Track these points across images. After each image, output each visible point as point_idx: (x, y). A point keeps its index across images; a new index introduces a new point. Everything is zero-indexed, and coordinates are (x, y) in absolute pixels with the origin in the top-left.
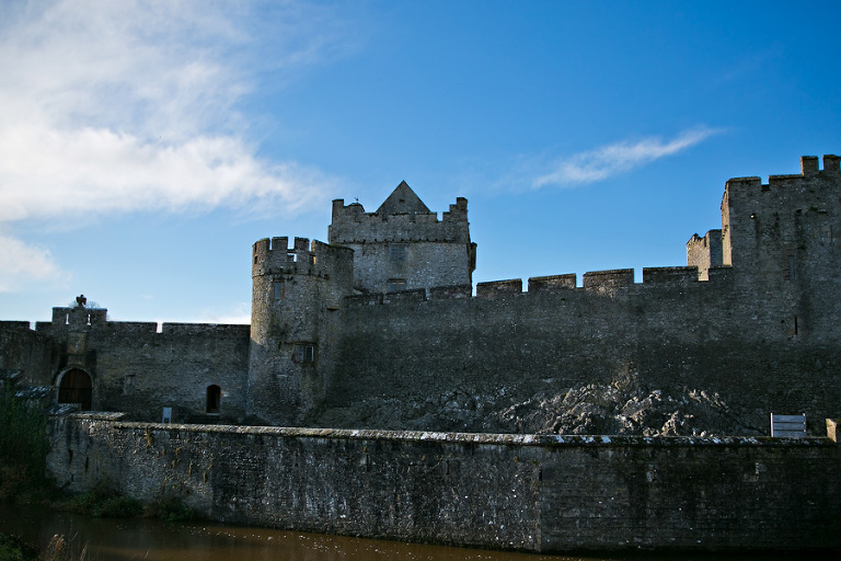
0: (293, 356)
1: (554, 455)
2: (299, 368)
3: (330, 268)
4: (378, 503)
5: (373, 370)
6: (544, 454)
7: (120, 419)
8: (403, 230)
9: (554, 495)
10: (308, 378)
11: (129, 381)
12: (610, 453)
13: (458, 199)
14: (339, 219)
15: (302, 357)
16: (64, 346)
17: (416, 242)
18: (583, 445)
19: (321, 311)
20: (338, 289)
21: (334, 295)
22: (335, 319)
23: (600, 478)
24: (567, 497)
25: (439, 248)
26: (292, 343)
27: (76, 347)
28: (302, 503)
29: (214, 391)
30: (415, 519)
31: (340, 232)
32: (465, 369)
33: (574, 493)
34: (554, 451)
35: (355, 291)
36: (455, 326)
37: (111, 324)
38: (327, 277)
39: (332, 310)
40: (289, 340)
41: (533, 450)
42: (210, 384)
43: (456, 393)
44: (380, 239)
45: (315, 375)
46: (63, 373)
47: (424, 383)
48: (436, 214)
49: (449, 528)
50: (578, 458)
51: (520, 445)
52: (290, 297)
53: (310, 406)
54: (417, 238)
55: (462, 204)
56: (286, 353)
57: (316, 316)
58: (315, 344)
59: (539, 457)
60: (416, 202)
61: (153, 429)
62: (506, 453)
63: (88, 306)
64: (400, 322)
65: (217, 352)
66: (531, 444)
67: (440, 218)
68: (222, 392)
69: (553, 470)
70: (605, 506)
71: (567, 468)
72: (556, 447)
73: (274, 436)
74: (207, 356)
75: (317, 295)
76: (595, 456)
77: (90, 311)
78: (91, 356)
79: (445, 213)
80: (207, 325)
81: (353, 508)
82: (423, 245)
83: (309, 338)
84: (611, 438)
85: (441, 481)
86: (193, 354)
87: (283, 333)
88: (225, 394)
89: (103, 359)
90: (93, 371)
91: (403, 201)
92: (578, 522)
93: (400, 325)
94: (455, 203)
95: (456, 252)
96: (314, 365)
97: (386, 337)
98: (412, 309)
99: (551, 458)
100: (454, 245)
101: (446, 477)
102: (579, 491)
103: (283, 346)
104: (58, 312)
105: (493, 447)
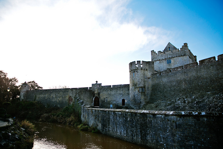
0: (139, 90)
1: (181, 119)
2: (140, 94)
3: (147, 68)
4: (132, 132)
5: (159, 93)
6: (177, 119)
7: (89, 107)
8: (170, 55)
9: (182, 135)
10: (143, 96)
11: (106, 99)
12: (205, 119)
13: (184, 44)
14: (153, 55)
15: (141, 91)
16: (94, 92)
17: (173, 57)
18: (193, 116)
19: (145, 79)
20: (150, 73)
21: (149, 74)
22: (150, 81)
23: (202, 129)
24: (187, 136)
25: (180, 58)
26: (138, 88)
27: (96, 92)
28: (117, 130)
29: (123, 100)
30: (141, 138)
31: (153, 58)
32: (182, 91)
33: (190, 135)
34: (180, 118)
35: (155, 72)
36: (179, 78)
37: (102, 86)
38: (147, 70)
39: (149, 78)
40: (137, 87)
41: (173, 117)
42: (122, 99)
43: (180, 98)
44: (164, 59)
45: (145, 95)
46: (94, 98)
47: (172, 96)
48: (178, 49)
49: (150, 143)
50: (191, 120)
51: (168, 115)
52: (137, 76)
53: (144, 103)
54: (174, 56)
55: (186, 45)
56: (137, 90)
57: (144, 80)
58: (144, 87)
59: (175, 120)
60: (173, 47)
61: (92, 110)
62: (164, 118)
63: (98, 83)
64: (165, 79)
65: (124, 91)
66: (172, 115)
67: (180, 50)
68: (125, 101)
69: (181, 125)
70: (205, 142)
71: (186, 124)
72: (181, 116)
73: (111, 111)
74: (122, 92)
75: (144, 74)
76: (199, 120)
77: (98, 84)
78: (99, 94)
79: (181, 48)
80: (121, 85)
81: (127, 133)
82: (175, 58)
83: (142, 86)
84: (206, 113)
85: (147, 127)
86: (119, 92)
87: (136, 85)
88: (126, 101)
89: (101, 94)
90: (99, 97)
91: (170, 48)
92: (193, 147)
93: (165, 80)
94: (184, 45)
95: (185, 58)
96: (144, 93)
97: (162, 84)
98: (167, 75)
99: (180, 120)
100: (184, 57)
101: (148, 126)
102: (192, 134)
103: (136, 88)
104: (93, 85)
105: (161, 116)
